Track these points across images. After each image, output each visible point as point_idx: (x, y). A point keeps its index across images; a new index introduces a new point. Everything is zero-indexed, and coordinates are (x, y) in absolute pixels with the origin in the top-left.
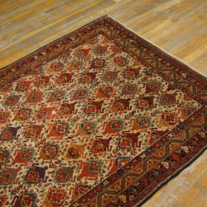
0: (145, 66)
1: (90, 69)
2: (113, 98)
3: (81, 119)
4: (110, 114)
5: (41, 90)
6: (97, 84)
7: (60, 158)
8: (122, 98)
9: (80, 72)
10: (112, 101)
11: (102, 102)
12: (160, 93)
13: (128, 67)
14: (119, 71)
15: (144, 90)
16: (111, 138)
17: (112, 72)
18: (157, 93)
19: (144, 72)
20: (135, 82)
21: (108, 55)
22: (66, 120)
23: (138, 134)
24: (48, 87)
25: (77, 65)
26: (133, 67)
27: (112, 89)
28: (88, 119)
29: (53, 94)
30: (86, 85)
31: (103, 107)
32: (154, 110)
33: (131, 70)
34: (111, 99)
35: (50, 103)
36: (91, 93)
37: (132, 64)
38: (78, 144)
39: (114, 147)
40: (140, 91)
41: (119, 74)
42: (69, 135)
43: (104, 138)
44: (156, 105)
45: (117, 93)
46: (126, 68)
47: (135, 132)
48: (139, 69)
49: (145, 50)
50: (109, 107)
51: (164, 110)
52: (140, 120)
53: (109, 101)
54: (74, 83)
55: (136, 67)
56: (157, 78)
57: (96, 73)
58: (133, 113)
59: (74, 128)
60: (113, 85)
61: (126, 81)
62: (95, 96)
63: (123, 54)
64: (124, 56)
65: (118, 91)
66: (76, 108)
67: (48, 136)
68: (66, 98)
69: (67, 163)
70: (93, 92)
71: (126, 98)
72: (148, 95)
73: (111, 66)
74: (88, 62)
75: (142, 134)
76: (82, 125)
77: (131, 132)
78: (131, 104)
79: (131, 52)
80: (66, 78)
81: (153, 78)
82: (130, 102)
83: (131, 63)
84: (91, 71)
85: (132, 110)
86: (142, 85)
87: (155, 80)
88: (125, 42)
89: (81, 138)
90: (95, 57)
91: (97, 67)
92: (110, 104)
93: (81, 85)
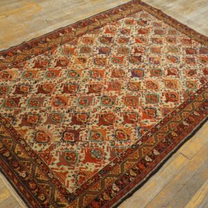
0: (13, 129)
1: (79, 130)
2: (52, 95)
3: (81, 80)
4: (56, 82)
5: (128, 108)
6: (69, 111)
7: (91, 58)
8: (43, 95)
9: (90, 127)
10: (54, 93)
11: (63, 93)
12: (7, 97)
13: (34, 128)
14: (45, 124)
15: (22, 101)
16: (55, 67)
17: (53, 123)
18: (9, 96)
19: (17, 121)
20: (28, 110)
21: (58, 148)
22: (93, 80)
23: (34, 68)
24: (122, 111)
25: (96, 136)
26: (28, 127)
27: (54, 103)
28: (74, 80)
29: (113, 103)
30: (81, 110)
31: (62, 88)
32: (17, 83)
33: (31, 124)
34: (55, 95)
35: (113, 95)
36: (75, 102)
37: (28, 133)
38: (80, 65)
39: (52, 61)
40: (26, 100)
41: (45, 121)
42: (88, 70)
43: (60, 68)
44: (13, 87)
45: (49, 100)
46: (37, 128)
47: (36, 69)
48: (21, 125)
49: (7, 154)
50: (57, 88)
51: (8, 82)
52: (31, 77)
53: (56, 93)
54: (95, 114)
55: (24, 128)
56: (5, 112)
57: (71, 124)
58: (36, 82)
59: (85, 75)
60: (53, 108)
61: (38, 112)
62: (70, 99)
63: (38, 149)
64: (37, 145)
65: (48, 102)
66: (87, 89)
67: (104, 70)
68: (98, 98)
69: (86, 56)
70: (73, 102)
71: (40, 94)
72: (19, 96)
73: (54, 131)
74: (84, 139)
75: (31, 67)
76: (79, 76)
77: (39, 69)
78: (35, 89)
79: (27, 152)
80: (105, 120)
81: (8, 112)
82: (37, 91)
83: (29, 135)
84: (78, 127)
85: (36, 84)
86: (22, 106)
87: (6, 110)
88: (33, 171)
89: (78, 68)
90: (75, 147)
91: (71, 131)
92: (55, 90)
93: (86, 111)
